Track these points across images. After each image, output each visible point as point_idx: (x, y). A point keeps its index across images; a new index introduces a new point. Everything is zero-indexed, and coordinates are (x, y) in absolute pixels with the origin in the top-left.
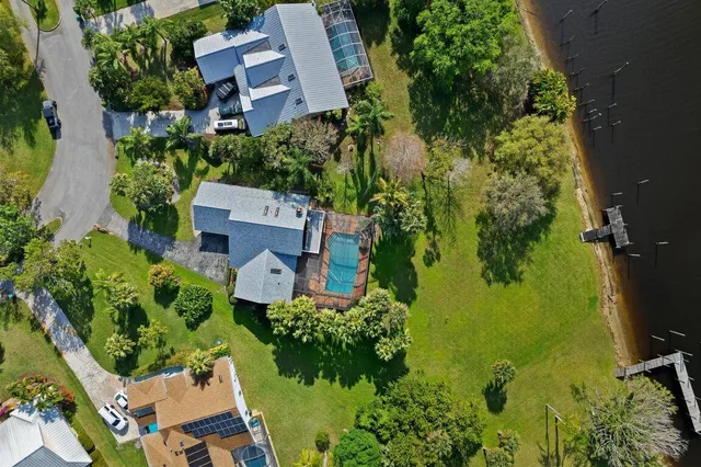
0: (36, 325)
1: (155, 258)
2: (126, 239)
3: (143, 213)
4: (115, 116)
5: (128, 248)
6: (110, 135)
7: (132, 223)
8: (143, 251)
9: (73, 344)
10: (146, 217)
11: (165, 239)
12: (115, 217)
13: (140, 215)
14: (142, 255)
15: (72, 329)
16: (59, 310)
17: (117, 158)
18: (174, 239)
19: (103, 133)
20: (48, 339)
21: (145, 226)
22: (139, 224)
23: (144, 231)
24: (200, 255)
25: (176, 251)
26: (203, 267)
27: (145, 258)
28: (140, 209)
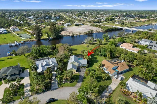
0: (110, 97)
1: (84, 78)
2: (82, 83)
3: (75, 80)
4: (52, 88)
6: (57, 89)
7: (78, 82)
8: (83, 80)
9: (110, 88)
12: (77, 85)
14: (84, 80)
15: (107, 89)
16: (103, 92)
17: (63, 87)
18: (79, 75)
19: (56, 90)
20: (112, 93)
21: (78, 80)
23: (79, 80)
24: (82, 72)
25: (82, 75)
26: (84, 71)
27: (85, 79)
28: (74, 81)
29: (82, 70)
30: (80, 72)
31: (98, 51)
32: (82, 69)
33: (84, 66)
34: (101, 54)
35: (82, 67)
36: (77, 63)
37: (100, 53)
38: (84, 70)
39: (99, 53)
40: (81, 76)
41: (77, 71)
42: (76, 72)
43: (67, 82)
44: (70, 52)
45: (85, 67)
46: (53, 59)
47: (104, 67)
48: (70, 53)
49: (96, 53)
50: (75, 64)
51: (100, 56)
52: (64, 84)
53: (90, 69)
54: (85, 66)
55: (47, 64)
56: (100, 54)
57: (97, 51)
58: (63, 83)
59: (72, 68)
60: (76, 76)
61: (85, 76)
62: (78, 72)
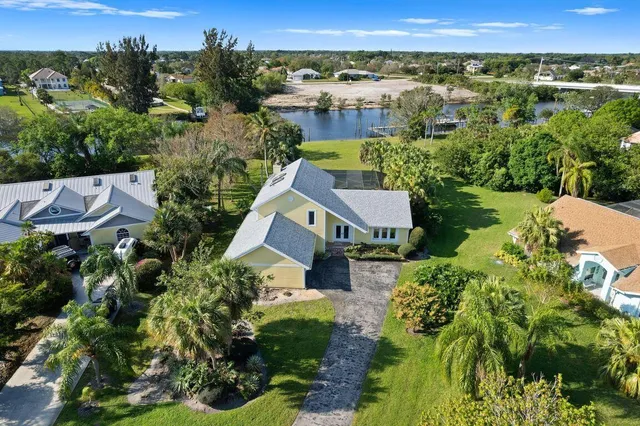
1: (384, 353)
2: (350, 414)
3: (276, 380)
5: (373, 409)
7: (302, 404)
8: (373, 375)
10: (287, 372)
11: (335, 338)
13: (281, 386)
14: (385, 377)
18: (333, 326)
21: (312, 374)
22: (307, 388)
23: (322, 377)
24: (359, 292)
25: (359, 321)
26: (379, 287)
27: (389, 370)
28: (264, 386)
29: (358, 271)
30: (347, 288)
31: (485, 155)
32: (368, 265)
33: (380, 241)
34: (508, 176)
35: (361, 251)
36: (321, 212)
37: (503, 170)
38: (385, 273)
39: (491, 167)
40: (346, 329)
41: (313, 280)
42: (309, 285)
43: (178, 396)
44: (283, 147)
45: (394, 249)
46: (134, 180)
47: (582, 258)
48: (282, 152)
49: (468, 169)
50: (299, 216)
51: (501, 188)
52: (136, 411)
53: (439, 270)
54: (388, 241)
55: (65, 210)
56: (500, 172)
57: (473, 155)
58: (135, 399)
59: (261, 247)
60: (304, 324)
61: (397, 338)
62: (320, 287)
